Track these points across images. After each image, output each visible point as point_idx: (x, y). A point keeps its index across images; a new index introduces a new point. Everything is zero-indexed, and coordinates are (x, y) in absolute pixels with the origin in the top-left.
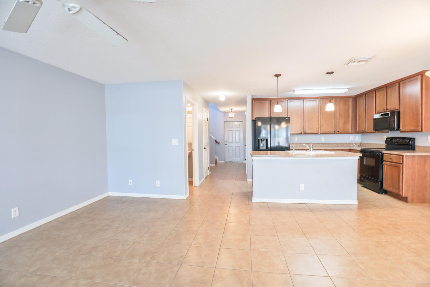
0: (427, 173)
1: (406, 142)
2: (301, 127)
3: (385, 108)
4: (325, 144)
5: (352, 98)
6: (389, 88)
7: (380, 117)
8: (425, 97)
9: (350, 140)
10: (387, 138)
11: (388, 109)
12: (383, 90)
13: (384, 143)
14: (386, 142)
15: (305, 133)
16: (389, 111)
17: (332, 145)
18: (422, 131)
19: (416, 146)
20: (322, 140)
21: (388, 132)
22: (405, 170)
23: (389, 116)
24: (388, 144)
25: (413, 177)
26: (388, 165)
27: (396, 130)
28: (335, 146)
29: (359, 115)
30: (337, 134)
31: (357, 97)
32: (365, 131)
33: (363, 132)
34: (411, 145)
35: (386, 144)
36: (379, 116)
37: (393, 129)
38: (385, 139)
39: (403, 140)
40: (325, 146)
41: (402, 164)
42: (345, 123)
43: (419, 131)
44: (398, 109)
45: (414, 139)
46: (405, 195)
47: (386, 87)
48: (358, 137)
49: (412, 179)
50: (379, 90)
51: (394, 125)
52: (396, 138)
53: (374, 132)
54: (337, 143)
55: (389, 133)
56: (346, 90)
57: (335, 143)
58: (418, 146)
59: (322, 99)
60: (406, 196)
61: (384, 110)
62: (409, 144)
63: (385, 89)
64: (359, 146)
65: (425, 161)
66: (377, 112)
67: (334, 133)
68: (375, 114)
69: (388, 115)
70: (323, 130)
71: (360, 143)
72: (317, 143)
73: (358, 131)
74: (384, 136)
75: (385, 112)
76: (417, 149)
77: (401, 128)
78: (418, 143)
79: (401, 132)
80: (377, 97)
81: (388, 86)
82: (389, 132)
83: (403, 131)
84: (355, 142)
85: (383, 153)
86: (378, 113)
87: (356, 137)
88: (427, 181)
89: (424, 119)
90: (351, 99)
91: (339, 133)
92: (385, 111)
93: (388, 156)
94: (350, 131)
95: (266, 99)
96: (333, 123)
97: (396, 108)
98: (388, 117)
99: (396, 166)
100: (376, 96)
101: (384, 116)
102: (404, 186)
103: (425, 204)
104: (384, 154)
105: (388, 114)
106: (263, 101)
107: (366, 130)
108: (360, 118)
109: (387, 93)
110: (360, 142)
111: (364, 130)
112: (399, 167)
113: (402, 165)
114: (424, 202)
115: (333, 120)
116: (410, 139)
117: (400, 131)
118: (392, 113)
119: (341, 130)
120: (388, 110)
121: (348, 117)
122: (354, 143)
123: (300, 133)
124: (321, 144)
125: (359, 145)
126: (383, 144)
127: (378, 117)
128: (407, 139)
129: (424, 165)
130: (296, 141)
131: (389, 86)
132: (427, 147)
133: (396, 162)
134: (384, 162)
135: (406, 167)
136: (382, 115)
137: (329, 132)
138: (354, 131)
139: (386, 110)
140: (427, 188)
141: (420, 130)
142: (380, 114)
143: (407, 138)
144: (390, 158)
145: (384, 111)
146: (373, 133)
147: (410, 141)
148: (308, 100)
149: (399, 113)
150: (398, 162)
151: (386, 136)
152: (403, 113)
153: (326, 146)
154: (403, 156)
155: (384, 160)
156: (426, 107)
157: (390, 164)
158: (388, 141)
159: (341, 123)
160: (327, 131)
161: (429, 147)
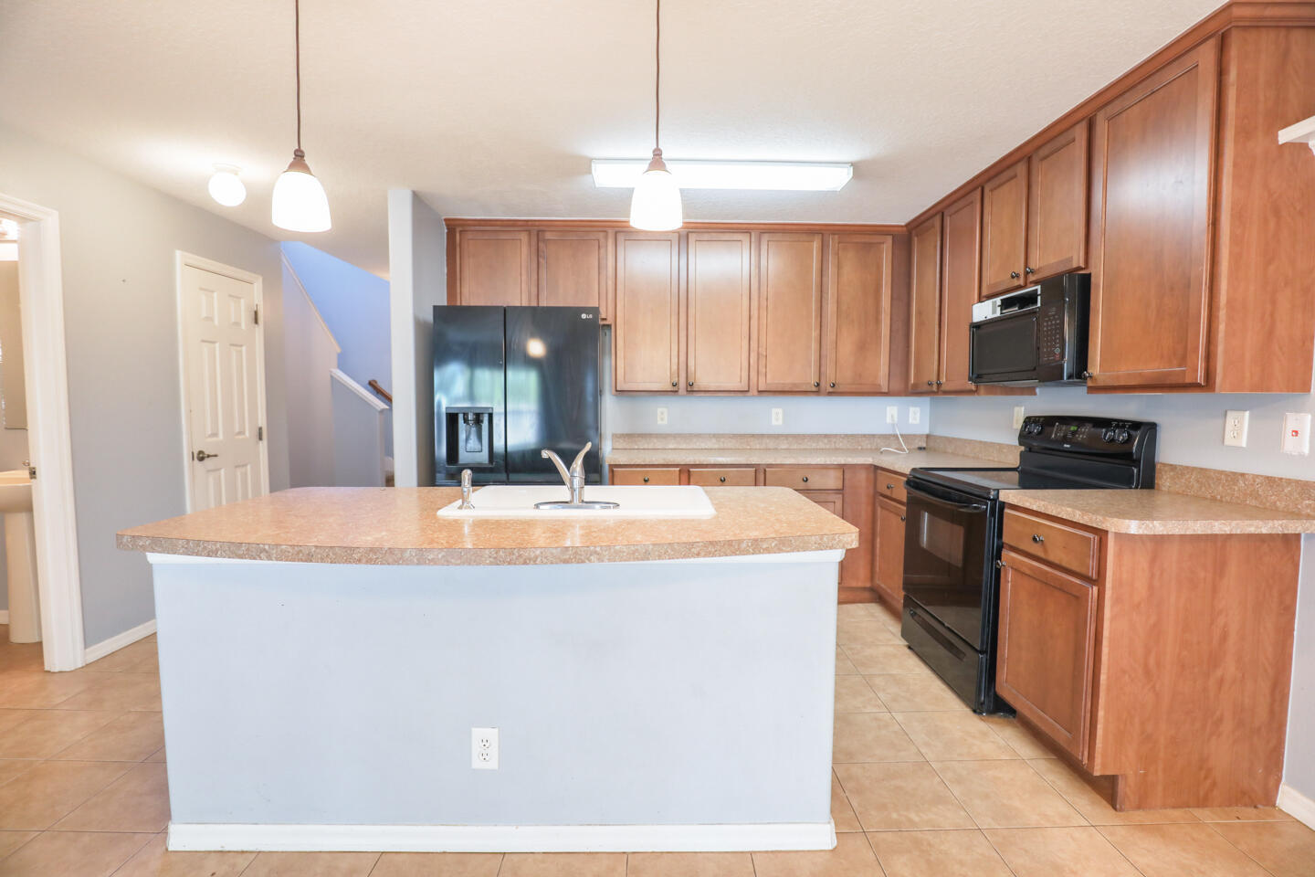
0: (1224, 638)
1: (1112, 440)
2: (675, 360)
3: (1020, 270)
4: (787, 436)
5: (894, 235)
7: (998, 314)
8: (1236, 177)
9: (889, 420)
10: (1029, 421)
11: (1032, 272)
12: (1015, 176)
13: (1017, 443)
14: (1024, 437)
15: (691, 389)
16: (1036, 283)
17: (814, 445)
18: (1208, 384)
19: (1158, 467)
20: (774, 422)
21: (1031, 391)
22: (1113, 619)
23: (1039, 305)
24: (1030, 450)
25: (1152, 661)
26: (1023, 573)
27: (1070, 377)
29: (919, 313)
30: (830, 394)
31: (914, 232)
32: (939, 385)
33: (932, 390)
34: (1136, 463)
35: (1023, 448)
36: (994, 312)
37: (1052, 376)
38: (1018, 424)
39: (1098, 430)
40: (784, 447)
41: (1099, 580)
42: (863, 347)
43: (1194, 386)
44: (1082, 265)
45: (1152, 427)
46: (1104, 765)
47: (1029, 159)
48: (918, 409)
49: (1147, 672)
50: (996, 182)
51: (1058, 351)
52: (1065, 420)
53: (973, 387)
54: (836, 436)
55: (1035, 394)
57: (826, 436)
58: (1173, 467)
59: (765, 237)
60: (1109, 772)
61: (1017, 276)
62: (1127, 457)
63: (1021, 169)
64: (920, 448)
65: (1220, 568)
66: (985, 292)
67: (817, 391)
68: (980, 301)
69: (1036, 302)
70: (773, 378)
71: (928, 436)
72: (753, 436)
73: (915, 385)
74: (1016, 409)
75: (1019, 287)
76: (1164, 480)
77: (1095, 367)
78: (1173, 450)
79: (1095, 389)
80: (987, 218)
81: (1039, 148)
82: (1038, 390)
83: (1101, 383)
84: (904, 433)
85: (1003, 505)
86: (989, 297)
87: (912, 409)
88: (1221, 681)
89: (1222, 314)
90: (889, 239)
91: (835, 391)
92: (1021, 282)
93: (1026, 522)
94: (883, 383)
95: (513, 223)
96: (814, 346)
97: (1070, 259)
98: (1033, 313)
99: (1062, 588)
100: (986, 212)
101: (1015, 310)
102: (1101, 714)
103: (1205, 815)
104: (1007, 511)
105: (1031, 298)
106: (503, 236)
107: (943, 380)
108: (921, 324)
109: (1034, 188)
110: (927, 431)
111: (934, 379)
112: (1078, 599)
113: (1095, 589)
114: (1203, 802)
115: (815, 334)
116: (1136, 425)
117: (1090, 383)
118: (1053, 285)
119: (845, 377)
120: (1032, 278)
121: (878, 321)
122: (902, 435)
123: (669, 388)
124: (770, 436)
125: (924, 445)
126: (1008, 445)
127: (990, 316)
128: (1117, 426)
129: (1215, 590)
130: (665, 422)
131: (1043, 152)
132: (1222, 472)
133: (1064, 564)
134: (1005, 553)
135: (1118, 600)
136: (1006, 304)
137: (795, 385)
138: (897, 385)
139: (1027, 273)
140: (1221, 720)
141: (1200, 379)
142: (998, 300)
143: (1121, 424)
144: (1034, 539)
145: (1016, 282)
146: (970, 392)
147: (1130, 440)
148: (706, 237)
149: (1085, 283)
150: (1075, 567)
151: (1023, 409)
152: (1108, 287)
153: (786, 449)
154: (1102, 534)
155: (1005, 539)
156: (1236, 240)
157: (1032, 567)
158: (1030, 433)
159: (847, 347)
160: (788, 380)
161: (1234, 477)
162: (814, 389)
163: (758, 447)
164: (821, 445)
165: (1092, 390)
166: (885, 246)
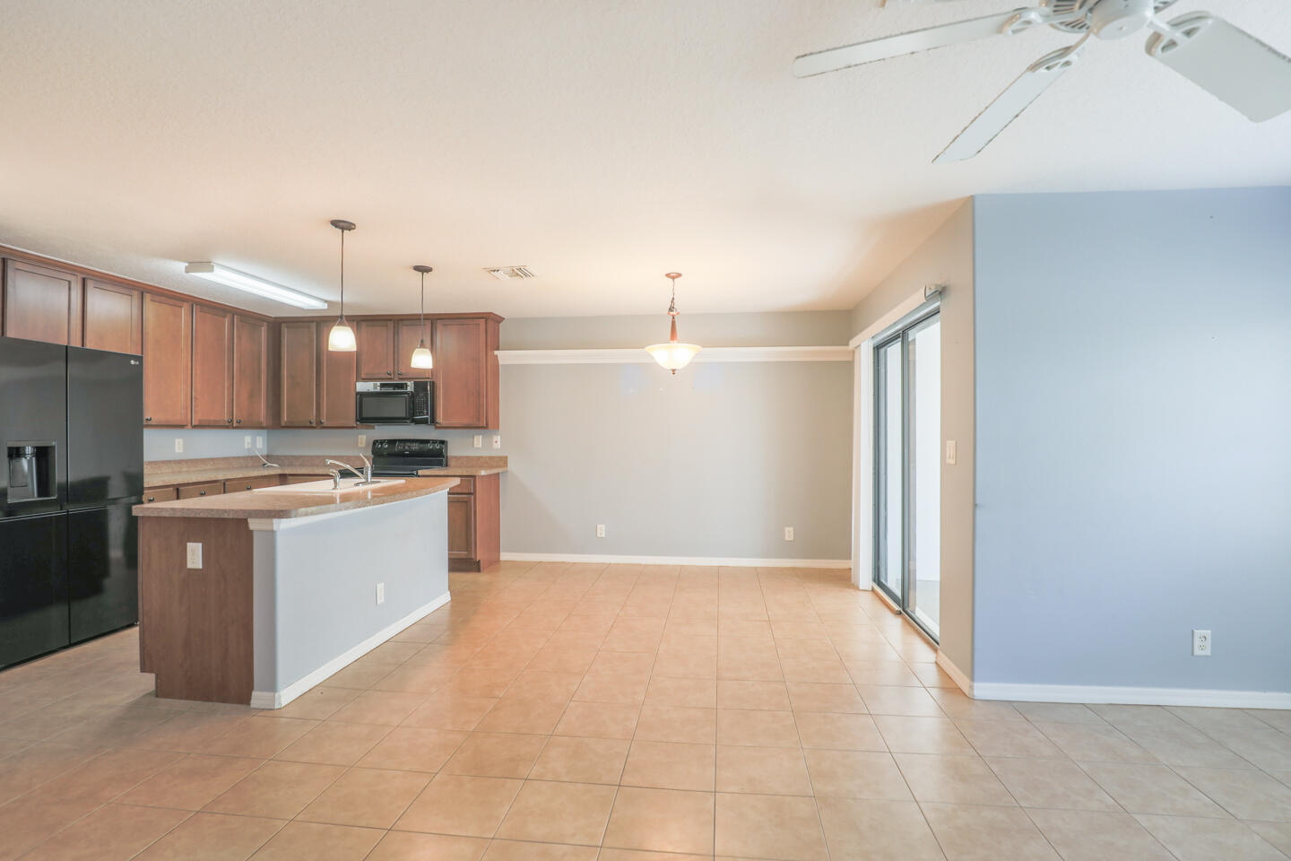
1: (432, 448)
3: (391, 371)
4: (187, 461)
5: (268, 322)
6: (406, 325)
7: (378, 389)
9: (247, 446)
11: (400, 374)
12: (386, 326)
16: (402, 379)
18: (487, 427)
19: (449, 458)
22: (478, 506)
23: (407, 390)
24: (380, 456)
28: (213, 467)
29: (292, 377)
30: (236, 428)
31: (284, 324)
34: (443, 457)
36: (375, 387)
38: (363, 445)
39: (423, 445)
40: (185, 469)
41: (474, 494)
42: (253, 395)
43: (483, 427)
44: (430, 376)
45: (446, 443)
47: (396, 322)
48: (261, 438)
50: (370, 323)
51: (425, 411)
52: (403, 441)
53: (354, 425)
56: (325, 306)
57: (212, 459)
58: (455, 457)
61: (390, 374)
63: (390, 324)
66: (363, 376)
68: (360, 379)
69: (404, 388)
70: (203, 416)
71: (268, 457)
72: (163, 462)
73: (289, 422)
74: (360, 437)
75: (391, 379)
76: (452, 463)
77: (440, 419)
78: (453, 451)
79: (440, 428)
80: (363, 339)
81: (402, 320)
83: (442, 425)
86: (369, 380)
87: (258, 438)
89: (489, 404)
90: (265, 324)
92: (392, 376)
94: (263, 420)
96: (226, 392)
98: (406, 393)
99: (458, 502)
100: (361, 336)
101: (389, 390)
105: (402, 386)
107: (324, 420)
108: (294, 385)
109: (399, 336)
110: (266, 453)
111: (314, 420)
112: (467, 502)
113: (473, 497)
116: (440, 442)
117: (438, 425)
118: (421, 384)
119: (245, 416)
120: (400, 377)
121: (259, 378)
124: (175, 462)
127: (372, 390)
128: (433, 442)
131: (405, 322)
132: (473, 457)
133: (460, 491)
135: (479, 499)
136: (382, 385)
137: (216, 421)
138: (270, 422)
139: (397, 374)
141: (485, 425)
142: (379, 383)
145: (389, 377)
146: (350, 427)
147: (441, 448)
149: (432, 386)
151: (365, 436)
152: (445, 388)
153: (187, 471)
154: (474, 477)
158: (381, 448)
159: (244, 395)
160: (212, 418)
161: (479, 458)
162: (227, 424)
163: (167, 471)
164: (209, 467)
165: (437, 428)
166: (263, 328)
